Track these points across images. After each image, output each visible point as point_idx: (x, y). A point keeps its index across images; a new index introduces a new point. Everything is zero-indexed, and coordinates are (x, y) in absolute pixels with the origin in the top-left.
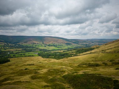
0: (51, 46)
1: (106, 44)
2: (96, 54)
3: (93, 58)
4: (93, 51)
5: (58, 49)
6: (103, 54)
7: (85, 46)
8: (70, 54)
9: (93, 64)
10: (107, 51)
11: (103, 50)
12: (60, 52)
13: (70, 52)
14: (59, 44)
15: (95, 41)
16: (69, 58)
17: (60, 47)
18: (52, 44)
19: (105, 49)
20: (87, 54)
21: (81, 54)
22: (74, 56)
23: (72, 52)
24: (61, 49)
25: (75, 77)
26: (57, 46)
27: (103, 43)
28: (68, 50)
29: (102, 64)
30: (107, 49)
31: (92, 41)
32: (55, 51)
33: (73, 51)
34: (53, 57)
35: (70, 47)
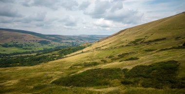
0: (10, 46)
2: (89, 53)
4: (84, 50)
5: (25, 51)
6: (99, 52)
7: (71, 45)
8: (50, 57)
10: (102, 48)
11: (96, 48)
12: (30, 56)
13: (50, 54)
14: (27, 43)
15: (84, 38)
17: (29, 47)
18: (12, 44)
19: (99, 46)
20: (77, 54)
21: (68, 55)
22: (57, 59)
23: (53, 55)
24: (31, 51)
26: (22, 47)
28: (45, 51)
30: (101, 46)
32: (19, 55)
35: (47, 47)
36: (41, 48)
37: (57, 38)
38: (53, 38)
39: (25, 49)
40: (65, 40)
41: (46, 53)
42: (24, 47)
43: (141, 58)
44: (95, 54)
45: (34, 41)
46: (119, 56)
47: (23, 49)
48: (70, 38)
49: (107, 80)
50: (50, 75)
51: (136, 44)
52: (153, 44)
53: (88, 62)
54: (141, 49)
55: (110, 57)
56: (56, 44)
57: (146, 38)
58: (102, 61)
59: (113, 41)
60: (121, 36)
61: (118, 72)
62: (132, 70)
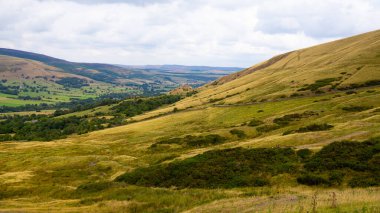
2: (193, 113)
4: (179, 105)
6: (221, 111)
8: (89, 120)
10: (228, 101)
11: (212, 101)
13: (88, 112)
15: (177, 75)
17: (34, 95)
19: (218, 97)
20: (160, 115)
21: (135, 118)
22: (109, 127)
23: (97, 114)
24: (38, 103)
28: (77, 105)
30: (224, 94)
31: (165, 74)
33: (98, 110)
35: (79, 94)
36: (64, 97)
37: (105, 73)
38: (95, 72)
39: (26, 98)
40: (124, 77)
41: (79, 110)
42: (22, 94)
43: (338, 126)
44: (211, 117)
45: (45, 78)
46: (276, 121)
47: (20, 98)
48: (138, 73)
49: (260, 175)
50: (105, 164)
51: (319, 92)
52: (363, 92)
53: (198, 134)
54: (333, 105)
55: (252, 124)
56: (100, 89)
57: (345, 76)
58: (231, 132)
59: (256, 83)
60: (277, 70)
61: (286, 158)
62: (321, 152)
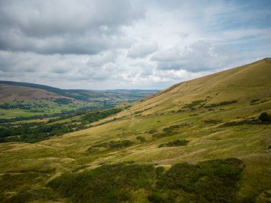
0: (13, 107)
1: (142, 101)
3: (120, 129)
4: (119, 115)
5: (33, 114)
6: (138, 121)
7: (102, 105)
8: (67, 125)
9: (119, 142)
10: (144, 114)
11: (136, 113)
12: (39, 124)
13: (68, 120)
14: (38, 102)
15: (123, 95)
16: (66, 135)
17: (40, 109)
18: (15, 103)
19: (140, 110)
20: (107, 122)
21: (92, 124)
22: (77, 130)
23: (73, 121)
24: (42, 114)
25: (80, 177)
26: (29, 109)
27: (136, 99)
28: (63, 115)
29: (136, 140)
30: (143, 109)
31: (117, 94)
32: (24, 122)
33: (74, 118)
34: (19, 136)
35: (66, 108)
36: (58, 110)
37: (82, 95)
38: (77, 95)
40: (93, 97)
41: (63, 118)
42: (33, 109)
44: (132, 124)
45: (47, 99)
47: (32, 111)
48: (101, 94)
49: (127, 189)
51: (193, 109)
52: (217, 109)
54: (199, 118)
55: (151, 132)
56: (79, 105)
57: (209, 99)
58: (138, 138)
59: (161, 101)
60: (174, 93)
61: (147, 174)
